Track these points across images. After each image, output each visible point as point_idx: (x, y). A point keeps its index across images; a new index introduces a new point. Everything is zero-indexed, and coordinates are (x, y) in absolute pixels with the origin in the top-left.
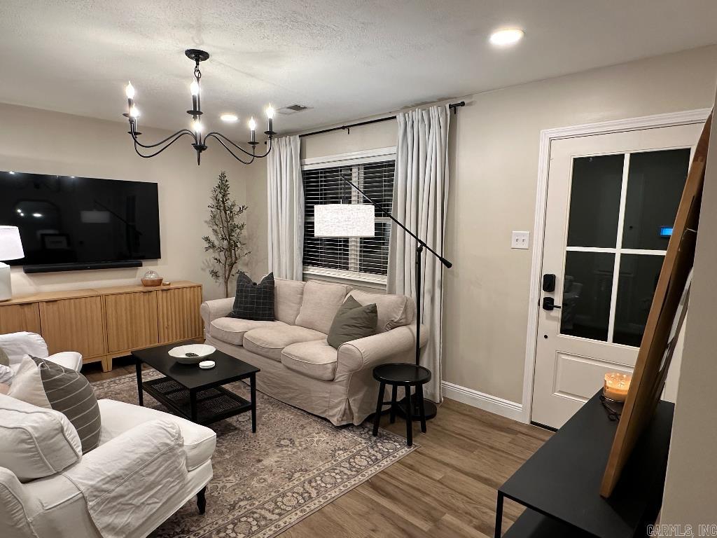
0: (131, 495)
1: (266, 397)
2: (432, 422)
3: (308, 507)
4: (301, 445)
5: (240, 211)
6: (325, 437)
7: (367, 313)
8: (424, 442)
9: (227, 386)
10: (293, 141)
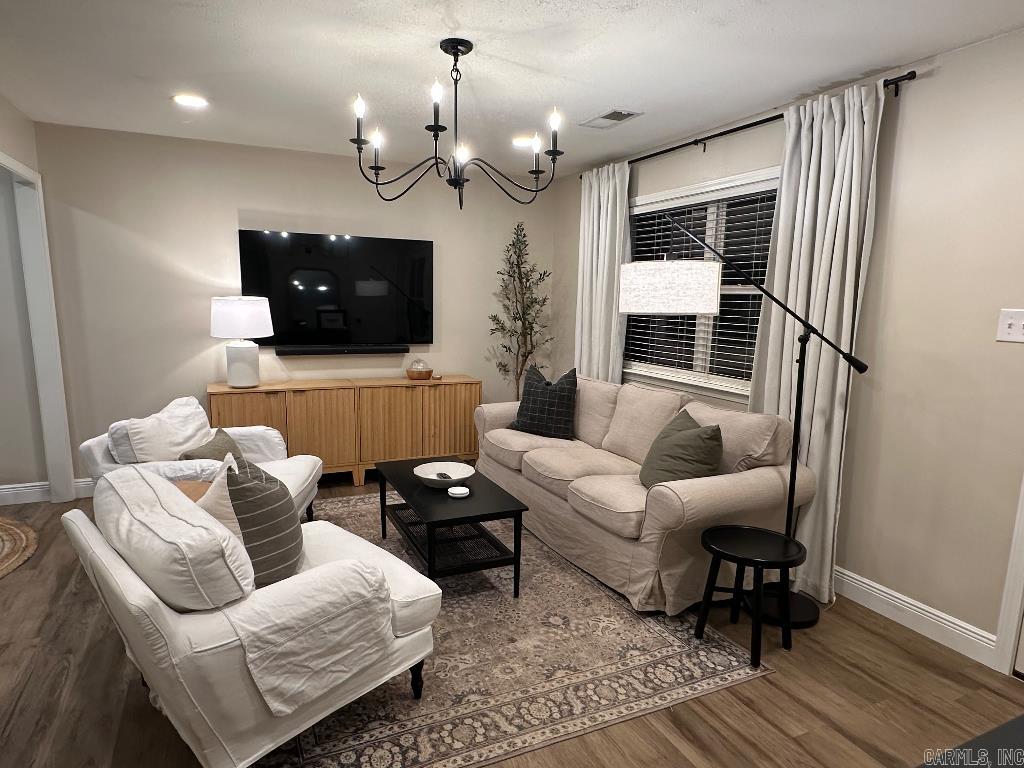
0: (307, 655)
1: (545, 548)
2: (805, 634)
3: (564, 727)
4: (577, 630)
5: (541, 278)
6: (616, 623)
7: (703, 440)
8: (784, 665)
9: (487, 525)
10: (619, 169)
